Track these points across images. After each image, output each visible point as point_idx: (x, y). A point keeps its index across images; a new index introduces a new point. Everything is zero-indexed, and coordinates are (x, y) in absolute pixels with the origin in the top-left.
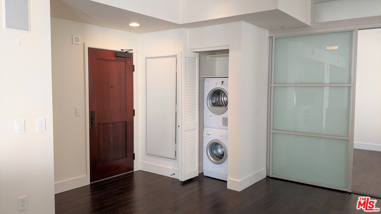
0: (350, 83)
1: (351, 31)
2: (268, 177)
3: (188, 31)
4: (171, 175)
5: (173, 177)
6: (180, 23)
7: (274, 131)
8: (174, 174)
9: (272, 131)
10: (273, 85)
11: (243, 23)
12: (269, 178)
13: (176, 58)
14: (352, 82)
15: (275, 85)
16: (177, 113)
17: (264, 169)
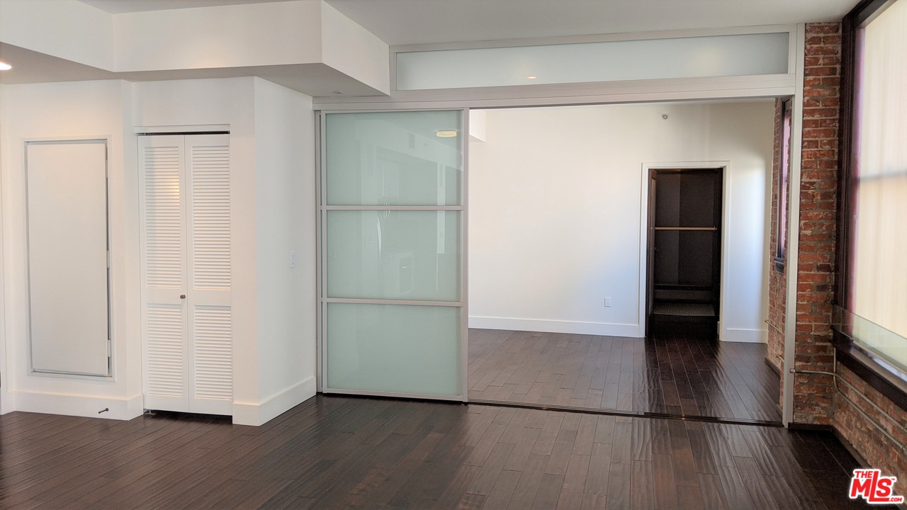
0: (458, 204)
1: (459, 111)
2: (318, 393)
3: (134, 86)
4: (99, 413)
5: (104, 416)
6: (115, 69)
7: (330, 300)
8: (107, 410)
9: (325, 300)
10: (325, 208)
11: (258, 82)
12: (320, 397)
13: (106, 145)
14: (462, 203)
15: (329, 208)
16: (110, 271)
17: (312, 377)
